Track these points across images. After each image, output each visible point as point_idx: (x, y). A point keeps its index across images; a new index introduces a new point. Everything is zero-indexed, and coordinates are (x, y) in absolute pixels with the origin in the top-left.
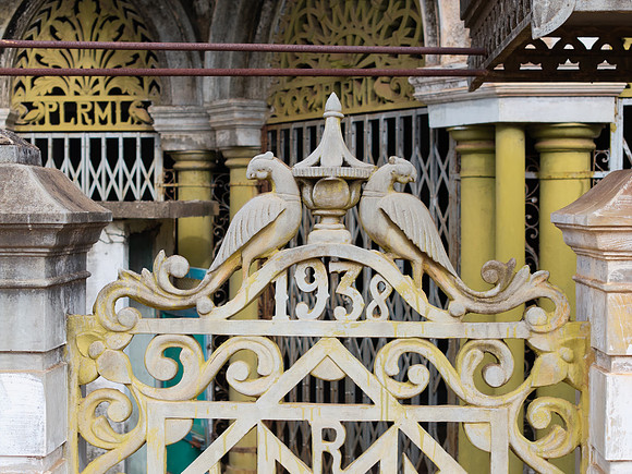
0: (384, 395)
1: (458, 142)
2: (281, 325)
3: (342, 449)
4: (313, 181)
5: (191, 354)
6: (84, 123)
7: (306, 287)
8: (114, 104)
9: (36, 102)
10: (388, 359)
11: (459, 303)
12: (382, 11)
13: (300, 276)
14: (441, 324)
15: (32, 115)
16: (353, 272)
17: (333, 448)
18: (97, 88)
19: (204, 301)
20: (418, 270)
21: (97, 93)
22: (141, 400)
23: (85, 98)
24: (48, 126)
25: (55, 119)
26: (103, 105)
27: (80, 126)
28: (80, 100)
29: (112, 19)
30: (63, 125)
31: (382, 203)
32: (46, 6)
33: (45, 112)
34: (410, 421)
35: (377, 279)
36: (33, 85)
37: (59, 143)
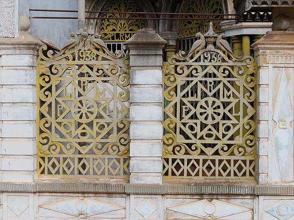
0: (220, 76)
1: (233, 40)
2: (202, 63)
3: (213, 86)
4: (208, 37)
5: (185, 69)
6: (122, 39)
7: (206, 56)
8: (131, 34)
9: (107, 33)
10: (221, 70)
11: (234, 59)
12: (212, 7)
13: (205, 54)
14: (231, 63)
15: (106, 37)
16: (215, 54)
17: (211, 85)
18: (125, 29)
19: (188, 59)
20: (226, 53)
21: (126, 31)
22: (176, 77)
23: (122, 32)
24: (111, 40)
25: (113, 38)
26: (127, 34)
27: (120, 40)
28: (120, 33)
29: (130, 9)
30: (115, 40)
31: (220, 41)
32: (110, 5)
33: (110, 36)
34: (225, 80)
35: (219, 55)
36: (106, 28)
37: (114, 45)
